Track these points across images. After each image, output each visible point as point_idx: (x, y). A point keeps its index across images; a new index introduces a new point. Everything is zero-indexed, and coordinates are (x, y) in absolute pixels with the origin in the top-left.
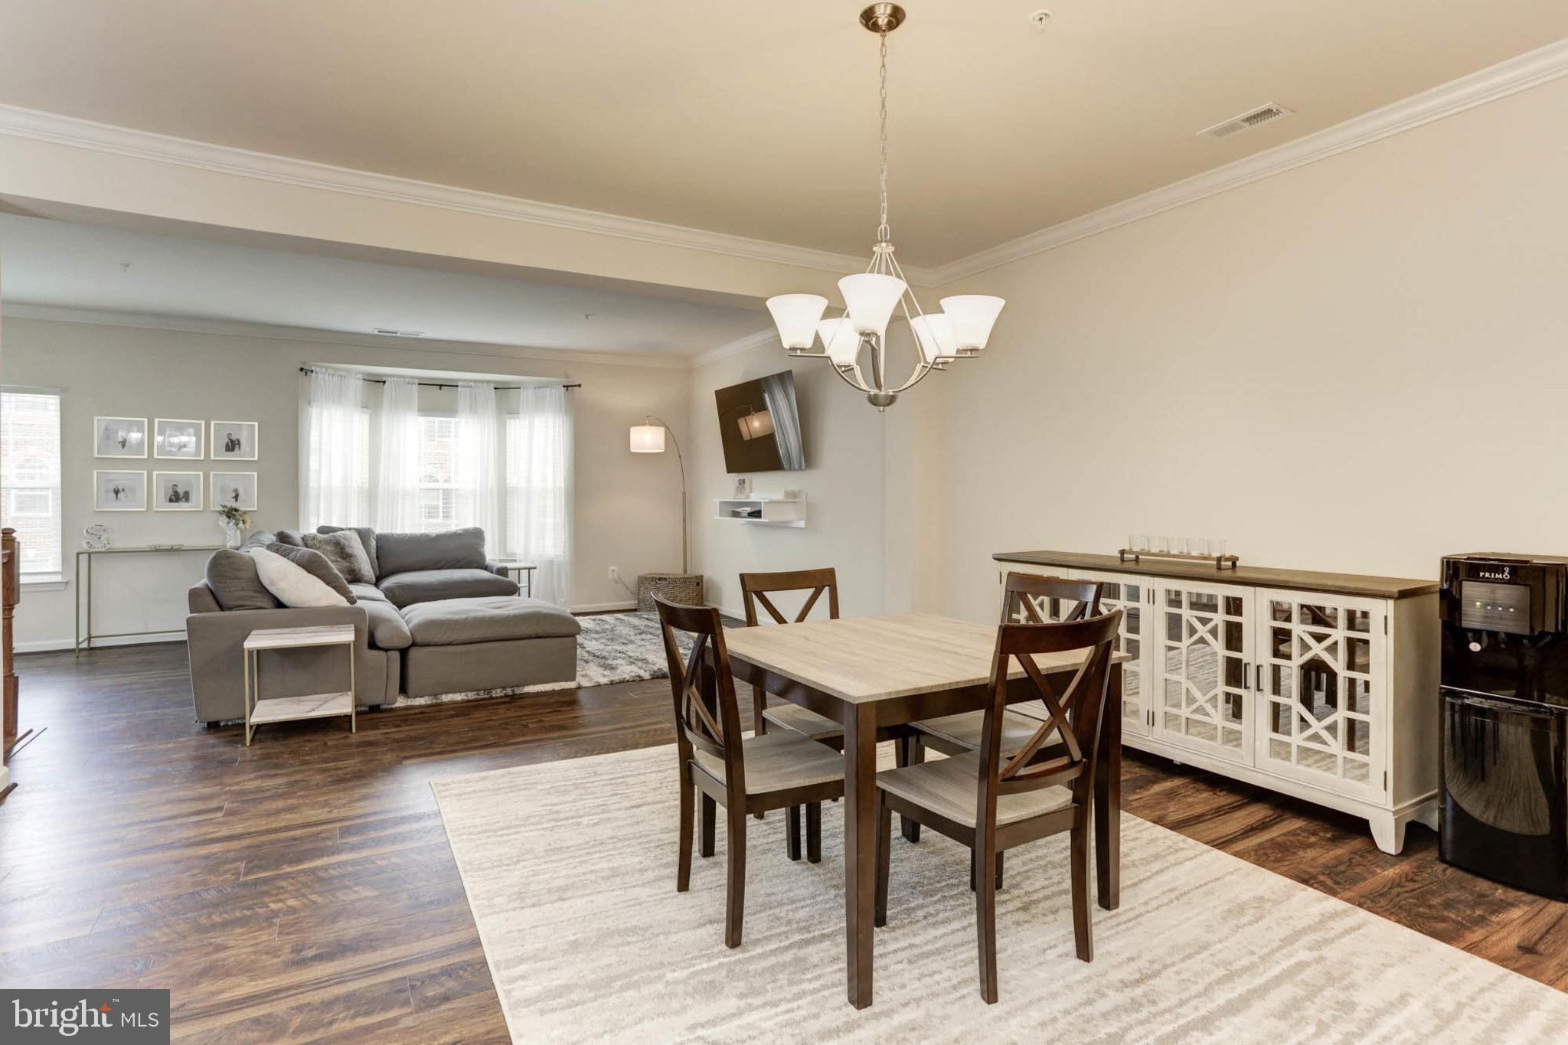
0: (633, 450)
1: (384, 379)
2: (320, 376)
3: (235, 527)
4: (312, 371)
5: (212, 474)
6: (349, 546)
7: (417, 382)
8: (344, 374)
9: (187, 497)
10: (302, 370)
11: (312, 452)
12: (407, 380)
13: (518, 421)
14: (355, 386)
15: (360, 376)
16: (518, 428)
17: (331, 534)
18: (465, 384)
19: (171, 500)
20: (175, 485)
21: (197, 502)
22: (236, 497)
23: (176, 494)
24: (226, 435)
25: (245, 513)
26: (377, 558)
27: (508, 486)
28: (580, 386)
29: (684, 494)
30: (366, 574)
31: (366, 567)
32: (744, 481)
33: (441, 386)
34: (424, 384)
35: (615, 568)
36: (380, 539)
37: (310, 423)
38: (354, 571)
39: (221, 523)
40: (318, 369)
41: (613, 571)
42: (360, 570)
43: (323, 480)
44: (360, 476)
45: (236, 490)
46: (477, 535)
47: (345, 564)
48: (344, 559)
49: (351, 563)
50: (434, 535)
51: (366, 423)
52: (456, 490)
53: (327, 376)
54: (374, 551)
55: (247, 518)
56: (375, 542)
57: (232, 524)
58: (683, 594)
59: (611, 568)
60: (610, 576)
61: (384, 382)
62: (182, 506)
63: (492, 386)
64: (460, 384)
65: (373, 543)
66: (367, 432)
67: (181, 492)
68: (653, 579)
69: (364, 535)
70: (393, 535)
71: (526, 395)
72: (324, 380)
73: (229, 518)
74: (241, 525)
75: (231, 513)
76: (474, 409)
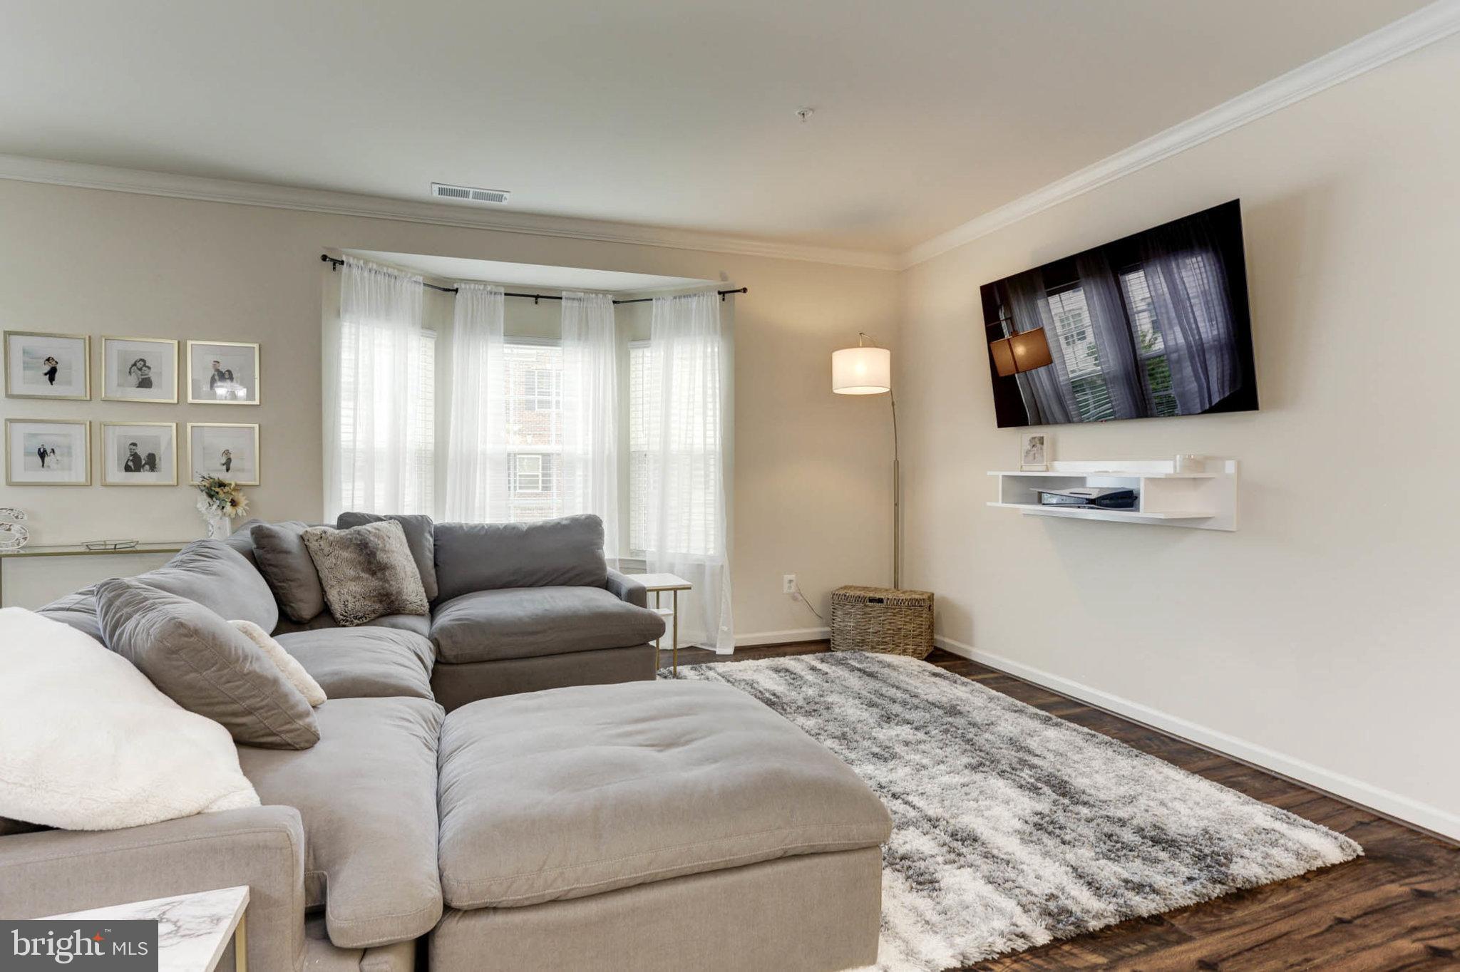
0: (839, 389)
1: (456, 286)
2: (355, 271)
3: (219, 512)
4: (342, 263)
5: (189, 425)
6: (384, 550)
7: (503, 290)
8: (396, 273)
9: (152, 463)
10: (324, 258)
11: (344, 394)
12: (489, 288)
13: (647, 352)
14: (412, 294)
15: (420, 279)
16: (646, 361)
17: (356, 528)
18: (572, 295)
19: (127, 469)
20: (134, 444)
21: (167, 471)
22: (228, 465)
23: (135, 457)
24: (210, 365)
25: (238, 488)
26: (436, 565)
27: (632, 449)
28: (745, 290)
29: (897, 463)
30: (412, 598)
31: (412, 588)
32: (1041, 440)
33: (537, 297)
34: (514, 294)
35: (792, 577)
36: (443, 534)
37: (340, 347)
38: (388, 595)
39: (199, 505)
40: (351, 261)
41: (791, 581)
42: (399, 593)
43: (360, 437)
44: (419, 433)
45: (227, 452)
46: (590, 528)
47: (375, 583)
48: (373, 574)
49: (386, 581)
50: (525, 528)
51: (431, 353)
52: (559, 455)
53: (366, 274)
54: (429, 555)
55: (241, 498)
56: (431, 540)
57: (215, 507)
58: (910, 627)
59: (788, 577)
60: (785, 590)
61: (456, 291)
62: (144, 477)
63: (610, 298)
64: (564, 294)
65: (429, 541)
66: (432, 367)
67: (143, 456)
68: (859, 599)
69: (412, 528)
70: (461, 527)
71: (660, 311)
72: (362, 278)
73: (211, 496)
74: (228, 507)
75: (215, 490)
76: (585, 332)
